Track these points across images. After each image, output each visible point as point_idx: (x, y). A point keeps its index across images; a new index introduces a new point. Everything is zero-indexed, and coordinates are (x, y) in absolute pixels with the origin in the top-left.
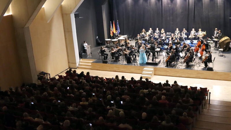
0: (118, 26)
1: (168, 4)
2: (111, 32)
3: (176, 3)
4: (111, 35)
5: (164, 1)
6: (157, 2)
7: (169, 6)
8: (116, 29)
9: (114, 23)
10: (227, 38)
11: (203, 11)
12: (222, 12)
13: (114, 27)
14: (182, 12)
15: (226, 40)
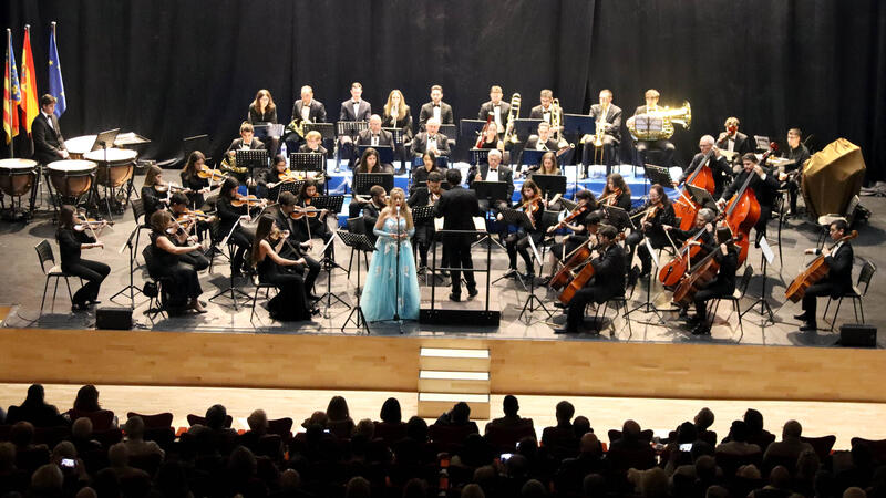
0: (55, 64)
2: (8, 107)
4: (8, 128)
8: (42, 87)
9: (28, 37)
10: (846, 151)
13: (28, 74)
15: (842, 159)
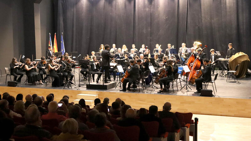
1: (145, 7)
3: (158, 5)
5: (138, 2)
6: (127, 3)
7: (146, 10)
10: (242, 55)
11: (201, 16)
12: (234, 17)
14: (167, 20)
15: (240, 57)
